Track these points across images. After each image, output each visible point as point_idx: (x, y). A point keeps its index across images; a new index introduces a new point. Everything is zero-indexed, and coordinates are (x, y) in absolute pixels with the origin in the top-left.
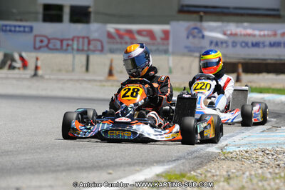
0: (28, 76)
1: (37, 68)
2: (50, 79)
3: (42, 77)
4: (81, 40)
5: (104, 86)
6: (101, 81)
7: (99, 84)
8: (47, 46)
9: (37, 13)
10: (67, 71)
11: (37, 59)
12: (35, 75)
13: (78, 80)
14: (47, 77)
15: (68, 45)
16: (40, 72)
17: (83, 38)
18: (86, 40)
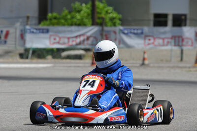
0: (138, 65)
1: (144, 59)
2: (154, 67)
3: (148, 65)
4: (177, 39)
5: (190, 71)
6: (189, 67)
7: (187, 69)
8: (153, 43)
9: (149, 20)
10: (167, 61)
11: (144, 53)
12: (143, 64)
13: (173, 67)
14: (151, 65)
15: (168, 42)
16: (146, 62)
17: (179, 37)
18: (181, 39)
